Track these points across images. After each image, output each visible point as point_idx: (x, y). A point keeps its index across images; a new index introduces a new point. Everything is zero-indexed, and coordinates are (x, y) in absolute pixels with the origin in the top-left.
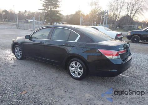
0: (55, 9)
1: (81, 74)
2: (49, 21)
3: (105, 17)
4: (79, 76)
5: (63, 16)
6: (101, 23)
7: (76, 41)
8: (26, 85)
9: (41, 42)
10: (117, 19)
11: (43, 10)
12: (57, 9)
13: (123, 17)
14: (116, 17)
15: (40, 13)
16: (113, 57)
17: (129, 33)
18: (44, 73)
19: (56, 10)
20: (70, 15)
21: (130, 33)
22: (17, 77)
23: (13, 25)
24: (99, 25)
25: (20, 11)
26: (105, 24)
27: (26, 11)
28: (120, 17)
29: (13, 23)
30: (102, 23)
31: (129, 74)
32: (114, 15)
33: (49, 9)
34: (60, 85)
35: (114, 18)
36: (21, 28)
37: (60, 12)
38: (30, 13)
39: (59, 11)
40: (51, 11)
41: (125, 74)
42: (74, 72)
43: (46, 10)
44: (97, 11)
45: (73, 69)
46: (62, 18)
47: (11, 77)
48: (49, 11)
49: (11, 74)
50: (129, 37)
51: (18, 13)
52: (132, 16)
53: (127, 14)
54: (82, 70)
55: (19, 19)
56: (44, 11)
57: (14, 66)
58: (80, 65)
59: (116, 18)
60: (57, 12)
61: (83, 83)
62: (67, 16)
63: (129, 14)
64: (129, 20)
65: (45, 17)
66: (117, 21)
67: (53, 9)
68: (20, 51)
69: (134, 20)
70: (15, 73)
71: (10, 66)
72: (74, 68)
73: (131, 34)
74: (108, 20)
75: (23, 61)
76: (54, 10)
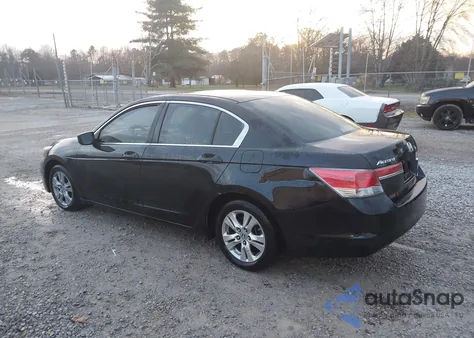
0: (182, 36)
1: (262, 248)
2: (164, 74)
3: (342, 51)
4: (255, 258)
5: (211, 56)
6: (330, 70)
7: (237, 143)
8: (87, 297)
9: (128, 153)
10: (384, 53)
11: (145, 41)
12: (191, 35)
13: (403, 44)
14: (381, 45)
15: (135, 52)
16: (357, 192)
17: (424, 99)
18: (146, 252)
19: (186, 37)
20: (233, 51)
21: (427, 99)
22: (58, 272)
23: (54, 97)
24: (325, 78)
25: (74, 51)
26: (344, 72)
27: (92, 48)
28: (393, 45)
29: (56, 91)
30: (335, 72)
31: (424, 242)
32: (373, 42)
33: (165, 38)
34: (194, 292)
35: (374, 50)
36: (80, 103)
37: (200, 45)
38: (106, 53)
39: (195, 42)
40: (170, 43)
41: (411, 243)
42: (238, 247)
43: (155, 41)
44: (318, 33)
45: (233, 236)
46: (206, 63)
47: (41, 272)
48: (163, 43)
49: (42, 264)
50: (425, 112)
51: (69, 55)
52: (433, 41)
53: (418, 35)
54: (262, 236)
55: (70, 77)
56: (147, 44)
57: (53, 233)
58: (254, 221)
59: (381, 51)
60: (190, 44)
61: (272, 282)
62: (224, 54)
63: (424, 34)
64: (424, 54)
65: (154, 62)
66: (384, 58)
67: (175, 37)
68: (66, 182)
69: (441, 51)
70: (53, 257)
71: (38, 235)
72: (236, 234)
73: (432, 102)
74: (352, 59)
75: (81, 214)
76: (179, 40)
